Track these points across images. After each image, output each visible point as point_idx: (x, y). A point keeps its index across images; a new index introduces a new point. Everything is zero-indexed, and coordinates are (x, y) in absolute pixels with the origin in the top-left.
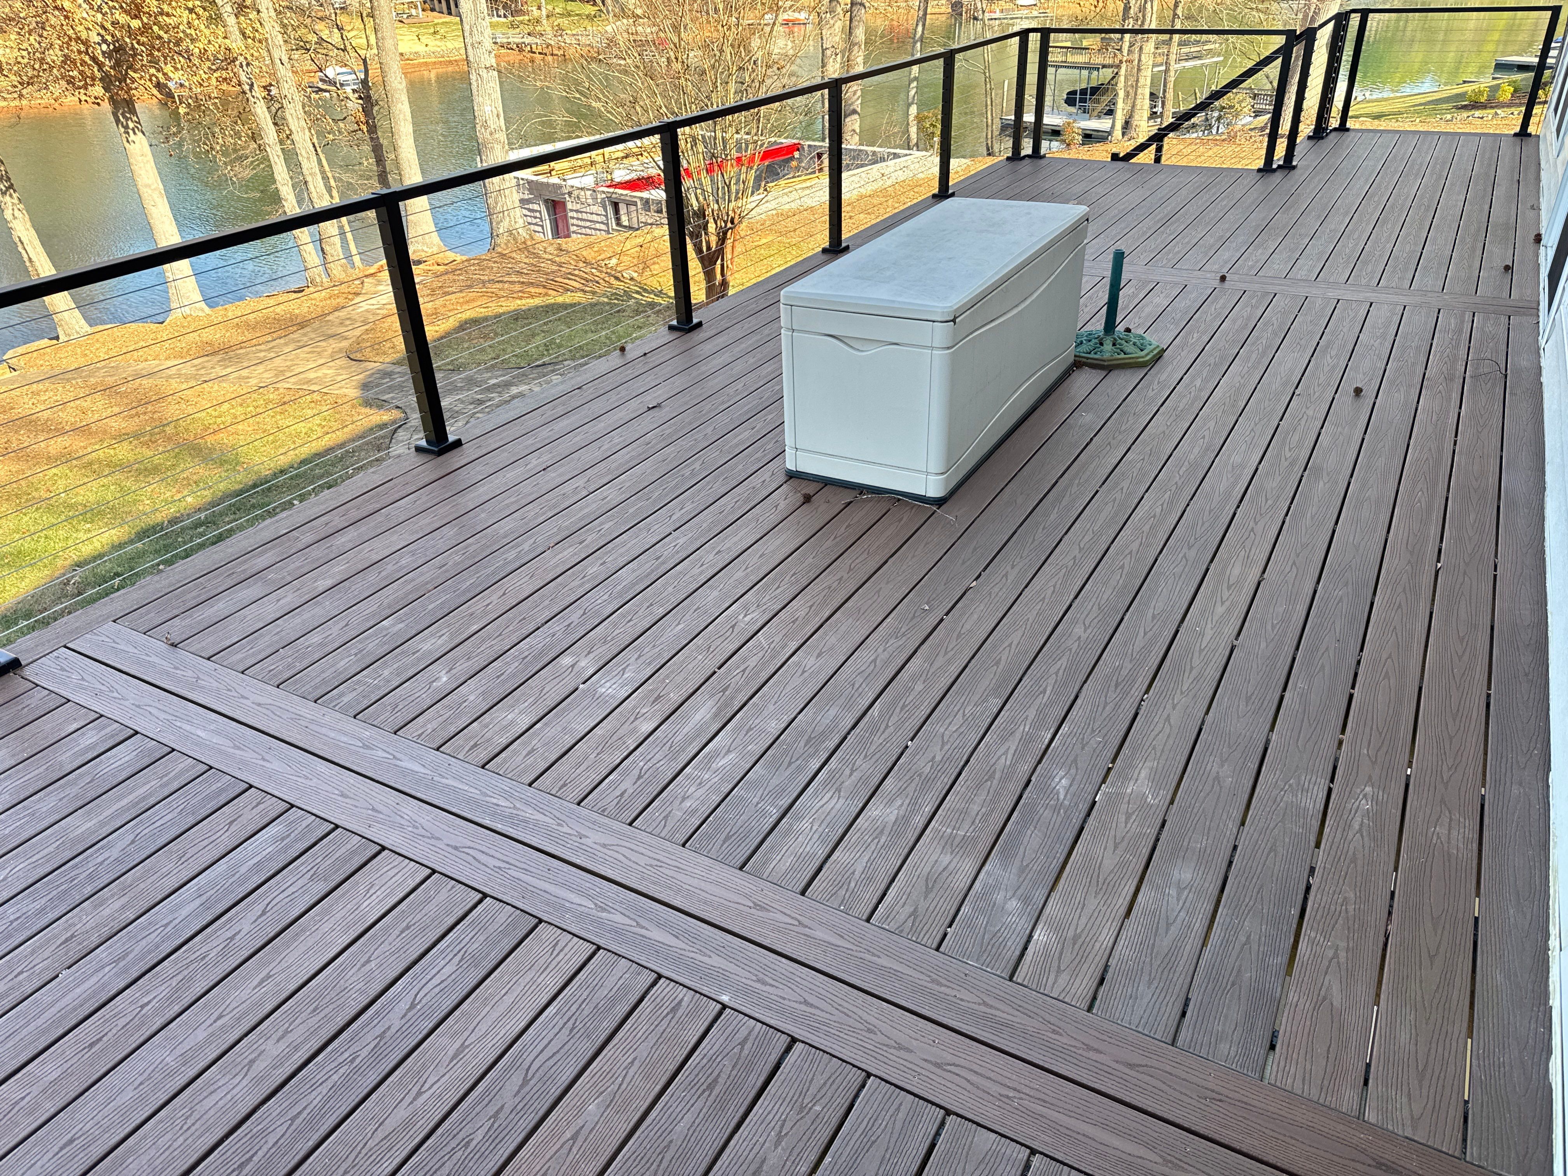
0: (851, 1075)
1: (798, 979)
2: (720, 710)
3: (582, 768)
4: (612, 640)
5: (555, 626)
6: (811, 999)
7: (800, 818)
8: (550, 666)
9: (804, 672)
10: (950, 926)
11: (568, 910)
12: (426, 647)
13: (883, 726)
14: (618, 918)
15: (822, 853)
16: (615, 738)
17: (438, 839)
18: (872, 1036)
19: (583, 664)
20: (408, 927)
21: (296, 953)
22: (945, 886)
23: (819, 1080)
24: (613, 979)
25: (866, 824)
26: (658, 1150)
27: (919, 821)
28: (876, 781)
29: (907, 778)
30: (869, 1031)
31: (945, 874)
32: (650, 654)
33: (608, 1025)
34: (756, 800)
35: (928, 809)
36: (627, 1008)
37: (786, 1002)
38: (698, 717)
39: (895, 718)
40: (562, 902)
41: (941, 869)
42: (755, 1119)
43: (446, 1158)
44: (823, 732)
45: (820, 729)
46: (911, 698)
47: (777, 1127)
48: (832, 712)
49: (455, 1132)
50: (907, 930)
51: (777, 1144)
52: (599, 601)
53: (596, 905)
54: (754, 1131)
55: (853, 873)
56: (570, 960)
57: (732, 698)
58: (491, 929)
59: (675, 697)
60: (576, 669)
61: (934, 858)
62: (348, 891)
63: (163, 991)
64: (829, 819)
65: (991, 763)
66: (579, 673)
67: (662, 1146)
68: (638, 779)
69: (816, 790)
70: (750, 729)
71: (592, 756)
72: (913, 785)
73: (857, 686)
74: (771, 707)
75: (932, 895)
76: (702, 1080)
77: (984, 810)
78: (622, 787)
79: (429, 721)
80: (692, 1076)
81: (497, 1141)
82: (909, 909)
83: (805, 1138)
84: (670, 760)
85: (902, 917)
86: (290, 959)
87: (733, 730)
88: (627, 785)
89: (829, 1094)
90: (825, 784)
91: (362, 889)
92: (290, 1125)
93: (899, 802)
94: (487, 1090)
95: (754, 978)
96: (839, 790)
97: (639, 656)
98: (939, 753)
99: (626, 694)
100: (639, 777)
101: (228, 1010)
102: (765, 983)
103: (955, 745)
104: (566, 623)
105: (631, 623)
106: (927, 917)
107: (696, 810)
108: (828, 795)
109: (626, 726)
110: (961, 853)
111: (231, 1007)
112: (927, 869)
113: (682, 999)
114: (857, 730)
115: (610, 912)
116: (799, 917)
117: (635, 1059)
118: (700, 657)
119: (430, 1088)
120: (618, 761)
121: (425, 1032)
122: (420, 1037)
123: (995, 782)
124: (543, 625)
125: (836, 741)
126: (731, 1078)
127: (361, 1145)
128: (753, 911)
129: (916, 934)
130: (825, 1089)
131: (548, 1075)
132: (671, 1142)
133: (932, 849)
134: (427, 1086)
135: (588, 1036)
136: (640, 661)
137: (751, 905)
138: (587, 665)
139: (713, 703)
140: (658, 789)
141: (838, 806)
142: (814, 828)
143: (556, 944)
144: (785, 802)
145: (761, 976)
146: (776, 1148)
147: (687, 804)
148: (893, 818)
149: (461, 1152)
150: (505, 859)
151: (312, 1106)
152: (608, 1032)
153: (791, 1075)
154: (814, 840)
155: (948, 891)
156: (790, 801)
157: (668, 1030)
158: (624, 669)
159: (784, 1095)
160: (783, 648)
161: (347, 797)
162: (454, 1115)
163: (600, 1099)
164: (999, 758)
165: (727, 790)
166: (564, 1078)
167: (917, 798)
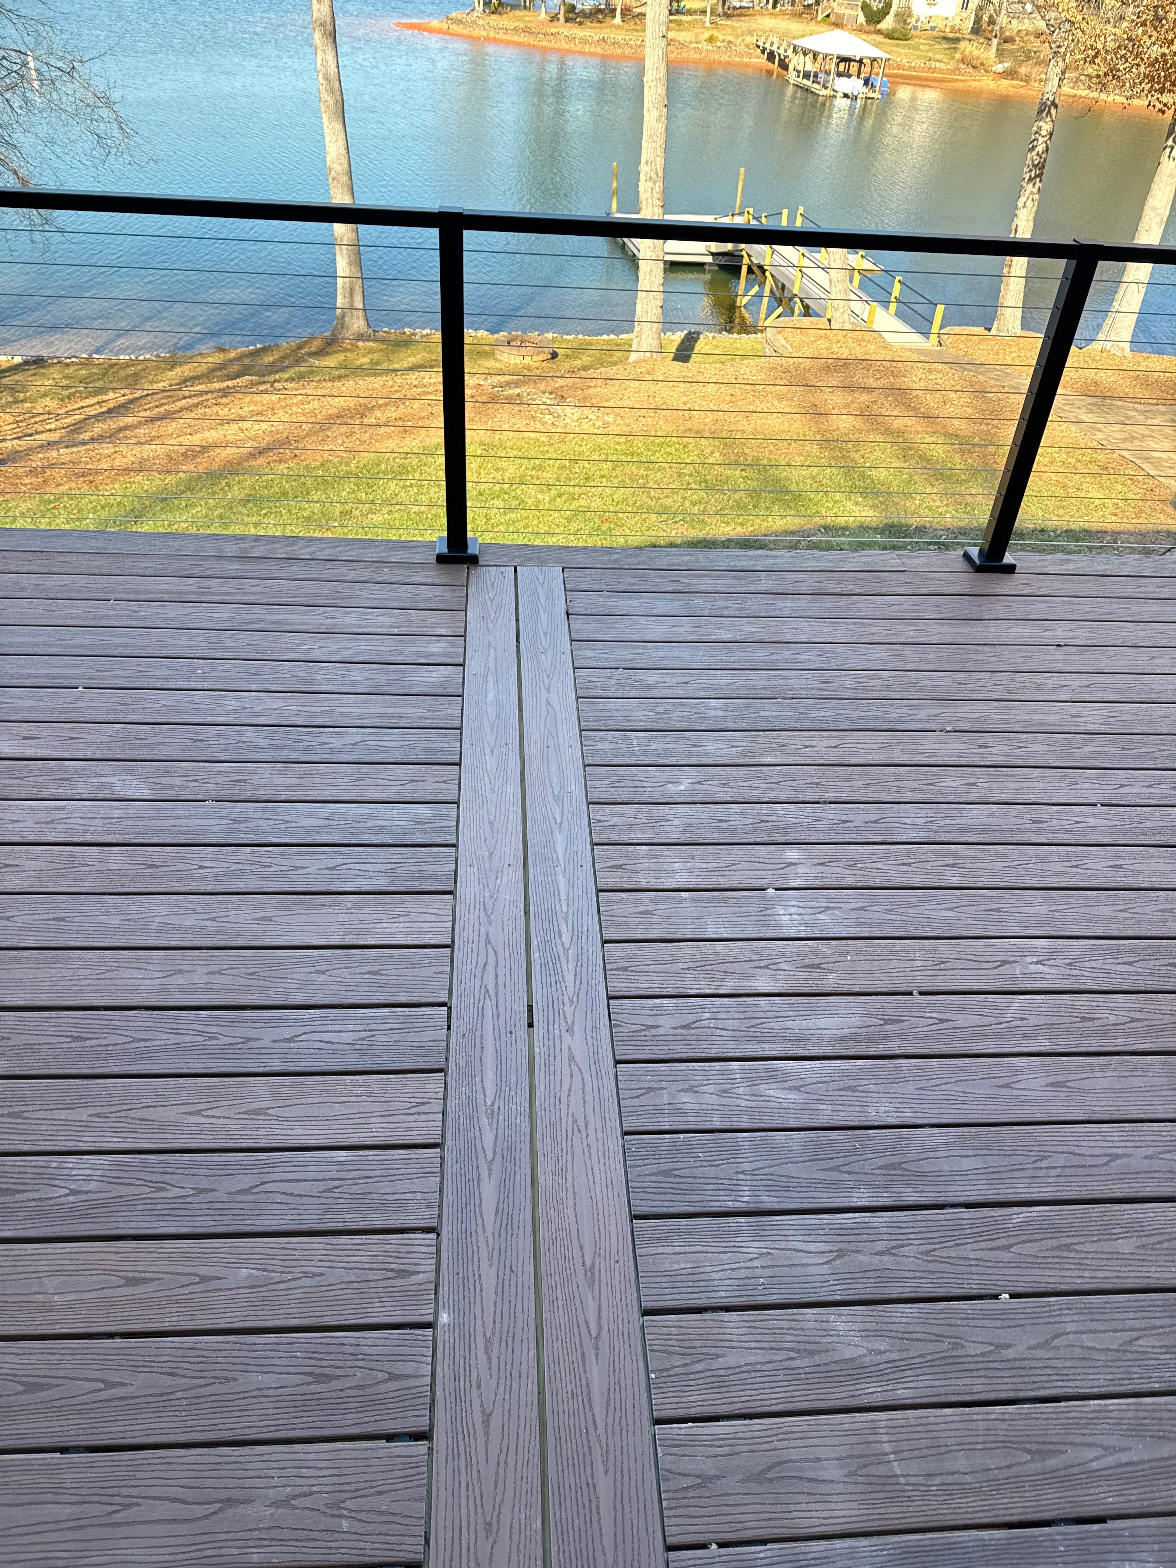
0: (412, 1540)
1: (515, 1387)
2: (854, 1037)
3: (659, 968)
4: (861, 869)
5: (832, 813)
6: (495, 1423)
7: (757, 1235)
8: (773, 847)
9: (1007, 1086)
10: (721, 1545)
11: (471, 1084)
12: (710, 747)
13: (1003, 1242)
14: (488, 1138)
15: (722, 1297)
16: (723, 967)
17: (489, 921)
18: (482, 1534)
19: (800, 870)
20: (376, 973)
21: (304, 919)
22: (785, 1498)
23: (383, 1503)
24: (408, 1186)
25: (811, 1325)
26: (217, 1373)
27: (872, 1393)
28: (895, 1291)
29: (936, 1330)
30: (488, 1526)
31: (806, 1486)
32: (877, 915)
33: (350, 1221)
34: (747, 1167)
35: (902, 1394)
36: (379, 1225)
37: (475, 1392)
38: (822, 1023)
39: (1032, 1249)
40: (478, 1072)
41: (810, 1474)
42: (301, 1456)
43: (139, 1182)
44: (924, 1174)
45: (925, 1166)
46: (1089, 1247)
47: (300, 1490)
48: (966, 1164)
49: (168, 1170)
50: (672, 1485)
51: (277, 1503)
52: (908, 821)
53: (493, 1104)
54: (285, 1464)
55: (718, 1356)
56: (411, 1129)
57: (887, 1038)
58: (413, 1036)
59: (831, 981)
60: (788, 870)
61: (822, 1452)
62: (390, 904)
63: (220, 867)
64: (784, 1271)
65: (1069, 1439)
66: (787, 877)
67: (224, 1374)
68: (684, 1027)
69: (819, 1227)
70: (853, 1089)
71: (681, 965)
72: (931, 1347)
73: (1044, 1164)
74: (910, 1088)
75: (754, 1487)
76: (324, 1363)
77: (968, 1478)
78: (661, 1021)
79: (621, 815)
80: (323, 1348)
81: (172, 1212)
82: (709, 1467)
83: (298, 1534)
84: (734, 1039)
85: (690, 1466)
86: (295, 919)
87: (835, 1071)
88: (666, 1023)
89: (370, 1528)
90: (839, 1231)
91: (399, 910)
92: (129, 1042)
93: (883, 1346)
94: (225, 1164)
95: (489, 1334)
96: (841, 1254)
97: (862, 908)
98: (1021, 1349)
99: (793, 935)
100: (687, 1027)
101: (223, 919)
102: (488, 1350)
103: (1058, 1363)
104: (844, 818)
105: (905, 868)
106: (712, 1502)
107: (682, 1113)
108: (822, 1247)
109: (747, 965)
110: (859, 1488)
111: (227, 919)
112: (795, 1454)
113: (418, 1273)
114: (965, 1213)
115: (490, 1124)
116: (605, 1331)
117: (320, 1275)
118: (918, 963)
119: (208, 1117)
120: (694, 992)
121: (267, 1069)
122: (260, 1070)
123: (1038, 1466)
124: (825, 803)
125: (922, 1199)
126: (342, 1394)
127: (128, 1107)
128: (580, 1271)
129: (673, 1503)
130: (376, 1518)
131: (263, 1206)
132: (235, 1380)
133: (836, 1441)
134: (210, 1113)
135: (327, 1211)
136: (854, 914)
137: (588, 1263)
138: (804, 875)
139: (858, 1024)
140: (684, 1056)
141: (812, 1270)
142: (755, 1263)
143: (423, 1104)
144: (769, 1201)
145: (496, 1339)
146: (270, 1506)
147: (685, 1098)
148: (848, 1353)
149: (149, 1190)
150: (501, 988)
151: (154, 1043)
152: (340, 1226)
153: (376, 1462)
154: (735, 1274)
155: (779, 1508)
156: (777, 1206)
157: (372, 1284)
158: (829, 908)
159: (345, 1471)
160: (1026, 1036)
161: (491, 828)
162: (186, 1157)
163: (258, 1273)
164: (1090, 1445)
165: (736, 1125)
166: (266, 1222)
167: (910, 1367)
